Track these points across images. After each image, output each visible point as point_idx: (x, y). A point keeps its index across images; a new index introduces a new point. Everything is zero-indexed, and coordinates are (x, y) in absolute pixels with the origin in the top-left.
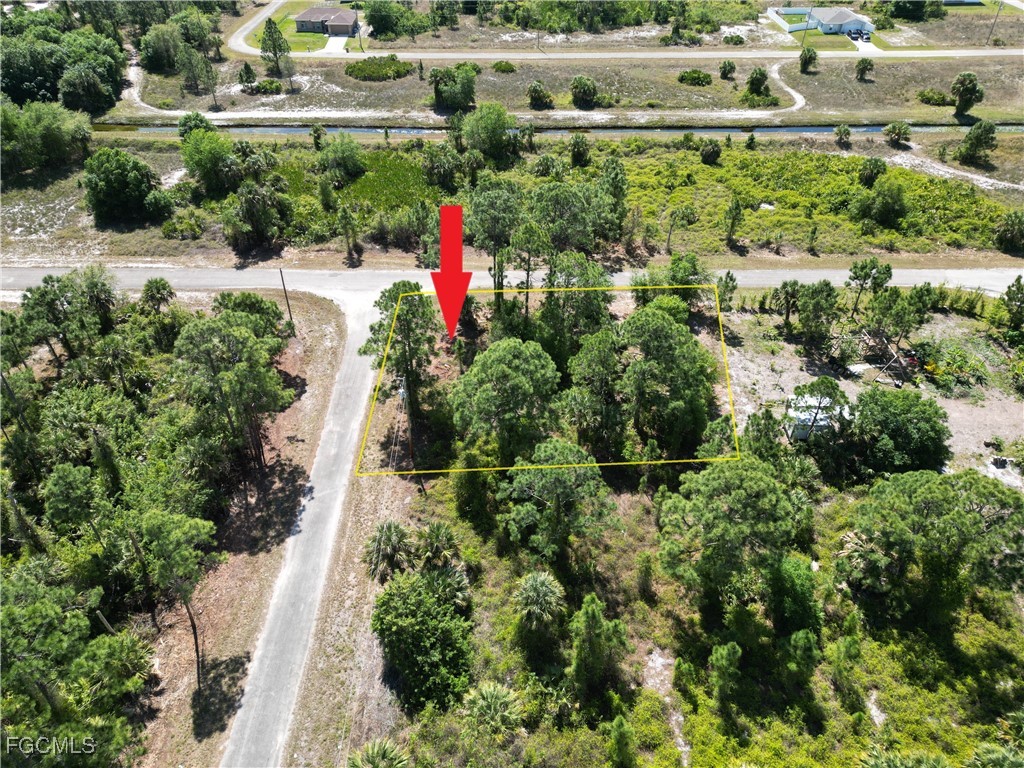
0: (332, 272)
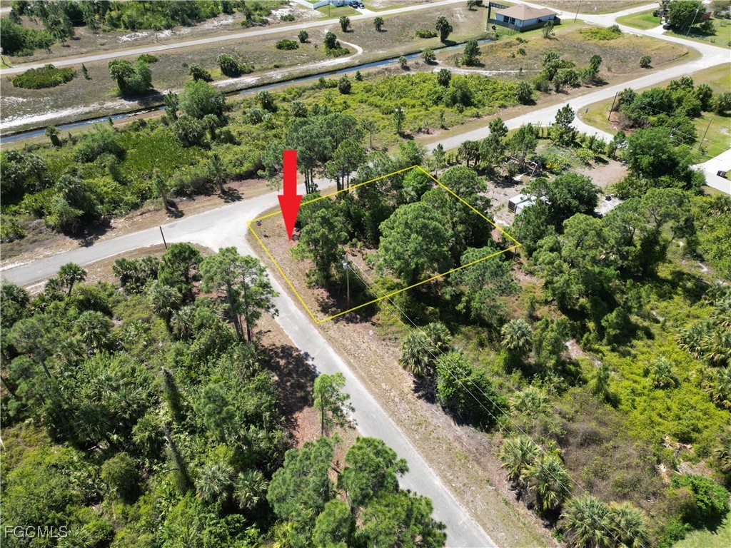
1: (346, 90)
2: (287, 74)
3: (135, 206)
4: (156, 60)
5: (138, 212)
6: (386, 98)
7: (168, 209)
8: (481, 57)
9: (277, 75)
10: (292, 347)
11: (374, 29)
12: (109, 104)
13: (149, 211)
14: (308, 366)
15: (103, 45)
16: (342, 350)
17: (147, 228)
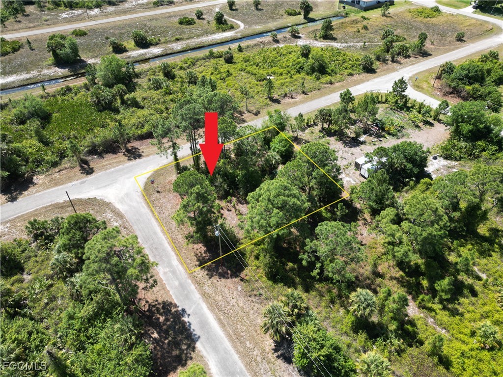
0: (79, 181)
1: (229, 60)
2: (185, 46)
3: (55, 164)
4: (86, 34)
5: (57, 170)
6: (260, 67)
7: (81, 166)
8: (334, 32)
9: (178, 46)
10: (171, 303)
11: (253, 8)
12: (45, 71)
13: (66, 168)
14: (184, 323)
15: (47, 21)
16: (214, 306)
17: (62, 184)
